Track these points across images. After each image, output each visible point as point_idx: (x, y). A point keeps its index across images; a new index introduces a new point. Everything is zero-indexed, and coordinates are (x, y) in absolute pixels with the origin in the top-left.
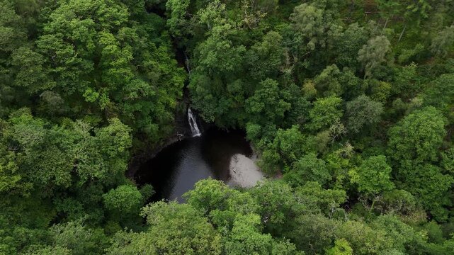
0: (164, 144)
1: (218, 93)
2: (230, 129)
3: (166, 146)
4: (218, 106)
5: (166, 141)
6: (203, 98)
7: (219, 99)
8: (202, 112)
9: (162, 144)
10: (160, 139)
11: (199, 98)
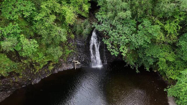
0: (54, 69)
1: (140, 12)
2: (142, 68)
3: (56, 71)
4: (136, 32)
5: (57, 65)
6: (116, 15)
7: (138, 23)
8: (108, 37)
9: (51, 68)
10: (50, 62)
11: (110, 14)
